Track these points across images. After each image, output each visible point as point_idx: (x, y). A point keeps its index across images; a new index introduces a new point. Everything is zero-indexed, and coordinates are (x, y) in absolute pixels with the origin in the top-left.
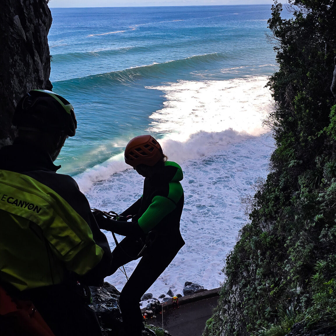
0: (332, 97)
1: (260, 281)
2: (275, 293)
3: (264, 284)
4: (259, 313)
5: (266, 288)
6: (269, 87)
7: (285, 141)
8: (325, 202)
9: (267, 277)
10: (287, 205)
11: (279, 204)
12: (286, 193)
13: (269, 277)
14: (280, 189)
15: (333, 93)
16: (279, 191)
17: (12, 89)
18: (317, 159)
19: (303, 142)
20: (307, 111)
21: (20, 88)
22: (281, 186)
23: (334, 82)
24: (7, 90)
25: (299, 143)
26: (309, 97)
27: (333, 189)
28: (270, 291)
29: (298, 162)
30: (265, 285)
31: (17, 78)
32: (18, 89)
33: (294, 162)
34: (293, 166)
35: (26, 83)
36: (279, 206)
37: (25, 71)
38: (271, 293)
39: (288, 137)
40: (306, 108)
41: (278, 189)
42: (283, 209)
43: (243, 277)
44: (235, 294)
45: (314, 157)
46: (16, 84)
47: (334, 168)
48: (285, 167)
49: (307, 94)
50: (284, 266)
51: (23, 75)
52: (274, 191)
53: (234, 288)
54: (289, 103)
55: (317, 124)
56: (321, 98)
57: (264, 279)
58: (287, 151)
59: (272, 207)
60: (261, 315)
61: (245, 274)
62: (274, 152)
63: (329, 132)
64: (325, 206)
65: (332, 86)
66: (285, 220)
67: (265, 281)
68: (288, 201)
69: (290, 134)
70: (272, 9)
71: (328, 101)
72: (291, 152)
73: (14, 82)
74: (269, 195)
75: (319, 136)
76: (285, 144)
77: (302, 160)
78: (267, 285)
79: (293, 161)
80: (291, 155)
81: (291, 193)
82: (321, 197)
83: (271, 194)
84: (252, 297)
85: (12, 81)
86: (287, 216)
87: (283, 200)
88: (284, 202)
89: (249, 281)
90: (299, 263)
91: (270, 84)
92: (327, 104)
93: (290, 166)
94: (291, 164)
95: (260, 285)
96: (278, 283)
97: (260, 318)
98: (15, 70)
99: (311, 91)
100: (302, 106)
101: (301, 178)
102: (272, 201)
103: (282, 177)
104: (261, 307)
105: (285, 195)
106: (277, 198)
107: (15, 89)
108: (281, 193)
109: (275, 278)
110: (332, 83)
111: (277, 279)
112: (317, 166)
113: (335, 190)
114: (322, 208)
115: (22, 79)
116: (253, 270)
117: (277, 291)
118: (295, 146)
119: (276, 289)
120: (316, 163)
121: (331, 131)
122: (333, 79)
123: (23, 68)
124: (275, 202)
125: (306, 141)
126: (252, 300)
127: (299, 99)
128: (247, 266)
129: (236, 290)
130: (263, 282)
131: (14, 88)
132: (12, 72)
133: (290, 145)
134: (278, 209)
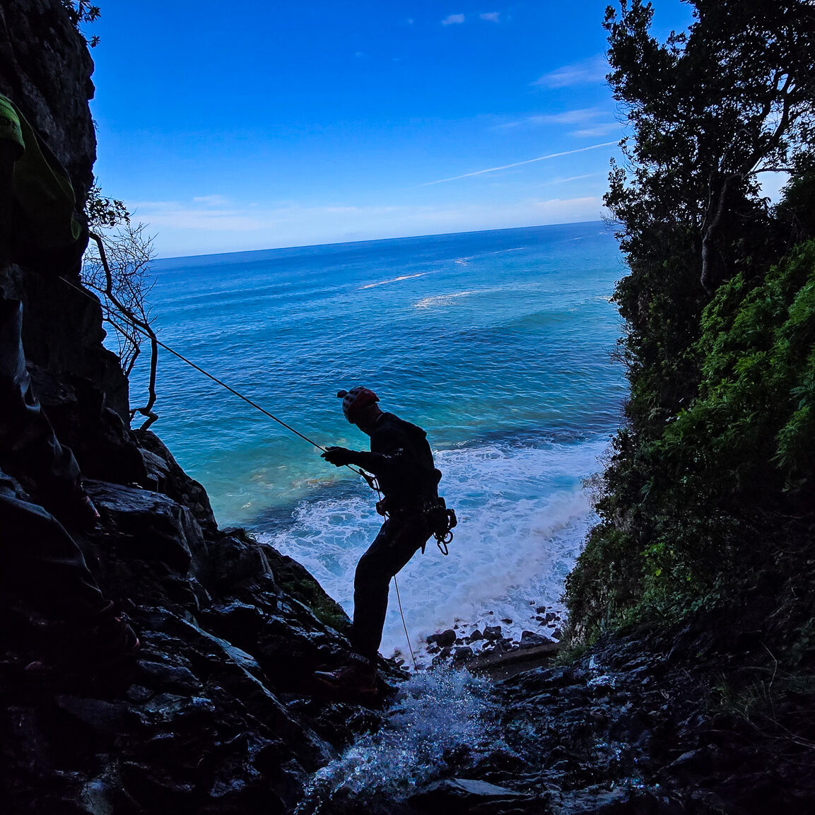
0: (705, 296)
3: (619, 615)
15: (705, 288)
20: (668, 321)
23: (705, 269)
29: (664, 411)
33: (657, 411)
34: (655, 416)
43: (591, 608)
44: (580, 636)
53: (578, 628)
54: (645, 319)
57: (619, 607)
58: (646, 395)
61: (593, 603)
65: (702, 277)
70: (609, 179)
71: (697, 301)
72: (652, 396)
79: (654, 410)
80: (652, 401)
89: (600, 613)
94: (652, 414)
100: (659, 315)
110: (703, 271)
116: (604, 594)
127: (655, 307)
128: (595, 589)
129: (581, 630)
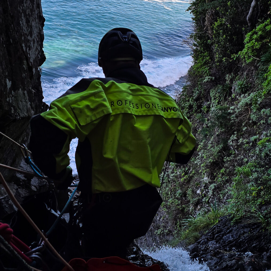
0: (247, 26)
1: (173, 170)
2: (185, 180)
4: (171, 194)
5: (178, 175)
6: (190, 11)
7: (201, 59)
8: (235, 114)
9: (179, 167)
10: (198, 113)
11: (192, 111)
12: (199, 103)
13: (180, 167)
14: (194, 99)
15: (248, 22)
16: (193, 101)
17: (21, 31)
18: (228, 77)
19: (218, 62)
20: (224, 36)
21: (28, 28)
22: (195, 97)
23: (250, 12)
24: (17, 33)
25: (214, 63)
26: (228, 24)
27: (243, 104)
28: (181, 178)
29: (211, 78)
30: (177, 173)
31: (24, 17)
32: (26, 30)
33: (209, 79)
34: (208, 81)
35: (32, 22)
36: (192, 113)
37: (31, 8)
38: (182, 180)
39: (204, 56)
40: (224, 33)
41: (192, 99)
42: (195, 115)
45: (225, 75)
46: (24, 24)
47: (243, 86)
48: (200, 81)
49: (227, 21)
50: (193, 160)
51: (29, 12)
52: (189, 101)
54: (207, 27)
55: (232, 48)
56: (238, 25)
57: (176, 168)
58: (203, 69)
59: (186, 113)
60: (173, 195)
62: (190, 68)
63: (243, 56)
64: (235, 117)
65: (248, 16)
66: (197, 124)
67: (177, 170)
68: (199, 109)
69: (206, 54)
71: (243, 29)
72: (206, 69)
73: (22, 22)
74: (184, 103)
75: (235, 59)
76: (201, 62)
77: (215, 76)
78: (178, 173)
79: (207, 77)
80: (206, 72)
81: (203, 103)
82: (232, 109)
83: (185, 103)
84: (165, 181)
85: (20, 22)
86: (198, 121)
87: (196, 108)
88: (196, 110)
90: (210, 160)
91: (191, 8)
92: (243, 31)
93: (205, 82)
94: (206, 80)
95: (172, 173)
96: (187, 172)
97: (172, 197)
98: (23, 8)
99: (230, 19)
100: (220, 31)
101: (212, 92)
102: (186, 109)
103: (196, 89)
104: (173, 190)
105: (198, 104)
106: (191, 107)
107: (24, 31)
108: (194, 102)
109: (185, 169)
110: (249, 13)
111: (187, 169)
112: (227, 82)
113: (244, 105)
114: (232, 119)
115: (29, 18)
117: (187, 178)
118: (210, 65)
119: (186, 177)
120: (226, 80)
121: (245, 55)
122: (250, 10)
123: (29, 4)
124: (189, 109)
125: (220, 61)
126: (165, 184)
127: (218, 25)
130: (175, 170)
131: (22, 30)
132: (21, 10)
133: (206, 63)
134: (191, 115)
